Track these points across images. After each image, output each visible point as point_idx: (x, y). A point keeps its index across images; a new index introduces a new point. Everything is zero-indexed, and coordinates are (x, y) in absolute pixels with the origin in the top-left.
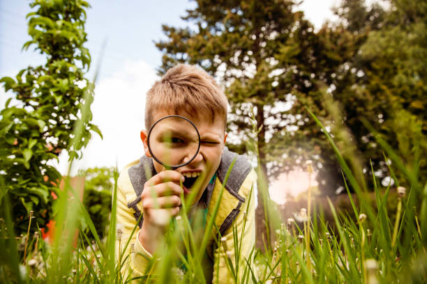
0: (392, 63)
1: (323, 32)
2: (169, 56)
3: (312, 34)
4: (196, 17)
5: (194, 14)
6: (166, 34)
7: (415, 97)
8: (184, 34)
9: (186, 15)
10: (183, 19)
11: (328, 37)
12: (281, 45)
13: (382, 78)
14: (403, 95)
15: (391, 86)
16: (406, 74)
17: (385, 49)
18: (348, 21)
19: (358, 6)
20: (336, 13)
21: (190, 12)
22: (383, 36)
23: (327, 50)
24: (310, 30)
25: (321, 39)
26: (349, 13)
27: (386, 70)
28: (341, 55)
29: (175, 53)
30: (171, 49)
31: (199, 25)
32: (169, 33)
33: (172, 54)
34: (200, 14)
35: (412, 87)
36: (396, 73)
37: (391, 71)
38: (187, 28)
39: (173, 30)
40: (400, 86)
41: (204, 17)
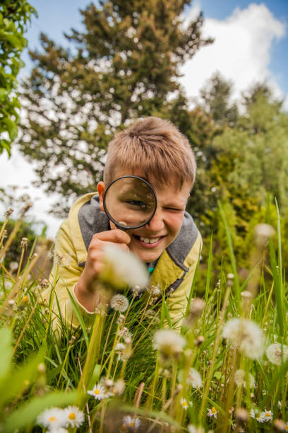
0: (232, 160)
1: (194, 114)
2: (40, 70)
3: (185, 112)
4: (80, 41)
5: (80, 37)
6: (42, 45)
7: (239, 196)
8: (63, 53)
9: (70, 34)
10: (66, 36)
11: (197, 120)
12: (154, 109)
13: (221, 170)
14: (231, 191)
15: (225, 180)
16: (239, 174)
17: (231, 146)
18: (211, 108)
19: (223, 100)
20: (204, 97)
21: (76, 33)
22: (234, 135)
23: (192, 132)
24: (184, 108)
25: (191, 120)
26: (213, 101)
27: (225, 165)
28: (202, 141)
29: (47, 71)
30: (44, 63)
31: (81, 51)
32: (46, 45)
33: (44, 69)
34: (85, 40)
35: (239, 186)
36: (232, 170)
37: (229, 167)
38: (69, 49)
39: (52, 44)
40: (232, 182)
41: (89, 46)
